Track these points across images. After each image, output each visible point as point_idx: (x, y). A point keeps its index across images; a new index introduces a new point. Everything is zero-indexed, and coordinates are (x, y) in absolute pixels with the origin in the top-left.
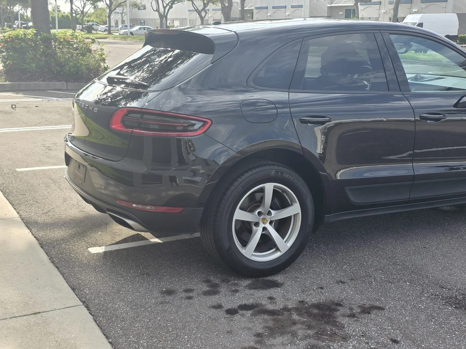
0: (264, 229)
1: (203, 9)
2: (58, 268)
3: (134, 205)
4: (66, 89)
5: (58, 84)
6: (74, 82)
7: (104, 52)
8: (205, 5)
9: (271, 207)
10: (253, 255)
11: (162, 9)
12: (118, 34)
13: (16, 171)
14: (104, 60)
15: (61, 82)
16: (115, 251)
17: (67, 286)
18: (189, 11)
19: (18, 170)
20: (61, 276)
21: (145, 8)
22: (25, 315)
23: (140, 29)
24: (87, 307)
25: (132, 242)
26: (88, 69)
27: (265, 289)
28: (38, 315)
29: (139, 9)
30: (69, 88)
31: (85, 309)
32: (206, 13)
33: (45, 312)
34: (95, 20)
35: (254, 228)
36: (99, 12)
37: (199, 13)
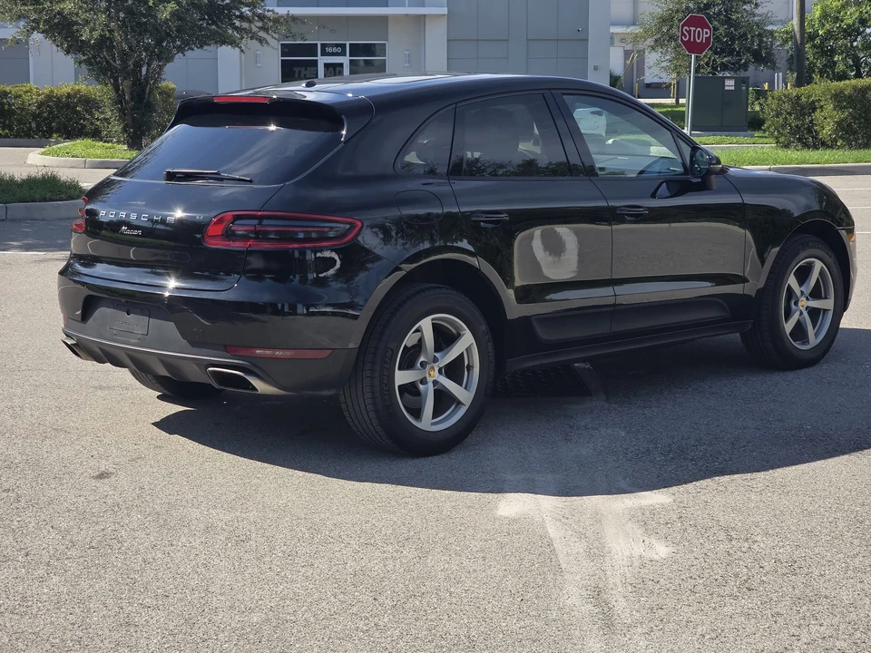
0: (435, 383)
9: (436, 351)
10: (433, 424)
35: (421, 387)
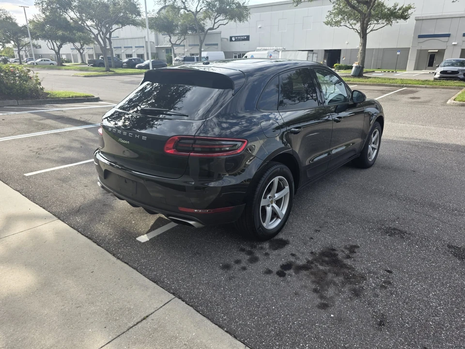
1: (81, 48)
2: (127, 264)
3: (196, 211)
4: (17, 104)
5: (11, 102)
6: (22, 99)
7: (39, 78)
8: (82, 46)
11: (56, 49)
12: (27, 64)
13: (25, 176)
14: (40, 84)
15: (12, 101)
16: (158, 236)
17: (148, 280)
18: (72, 49)
19: (27, 175)
20: (135, 271)
21: (40, 47)
22: (137, 323)
23: (42, 60)
24: (180, 298)
25: (163, 225)
26: (30, 90)
27: (282, 248)
28: (149, 319)
29: (36, 48)
30: (19, 104)
31: (180, 301)
32: (83, 50)
33: (152, 314)
34: (5, 55)
36: (7, 50)
37: (79, 50)
